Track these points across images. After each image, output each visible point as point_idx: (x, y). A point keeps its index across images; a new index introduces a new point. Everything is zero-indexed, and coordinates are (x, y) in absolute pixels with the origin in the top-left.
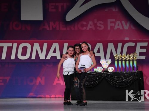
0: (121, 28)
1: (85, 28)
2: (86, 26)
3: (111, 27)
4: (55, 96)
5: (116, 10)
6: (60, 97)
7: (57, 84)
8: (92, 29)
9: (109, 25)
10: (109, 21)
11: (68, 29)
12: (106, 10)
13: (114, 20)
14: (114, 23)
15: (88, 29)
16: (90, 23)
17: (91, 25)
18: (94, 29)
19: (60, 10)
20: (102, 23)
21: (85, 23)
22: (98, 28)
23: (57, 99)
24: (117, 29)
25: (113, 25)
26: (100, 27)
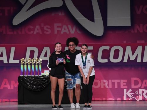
0: (68, 33)
1: (32, 32)
2: (34, 30)
3: (58, 31)
4: (2, 100)
5: (62, 14)
6: (7, 101)
7: (3, 88)
8: (39, 33)
9: (56, 29)
10: (56, 25)
11: (15, 33)
12: (53, 15)
13: (60, 25)
14: (61, 27)
15: (35, 33)
16: (37, 27)
17: (38, 30)
18: (41, 33)
19: (6, 14)
20: (49, 27)
21: (32, 27)
22: (45, 32)
23: (3, 103)
24: (64, 33)
25: (59, 29)
26: (47, 31)
